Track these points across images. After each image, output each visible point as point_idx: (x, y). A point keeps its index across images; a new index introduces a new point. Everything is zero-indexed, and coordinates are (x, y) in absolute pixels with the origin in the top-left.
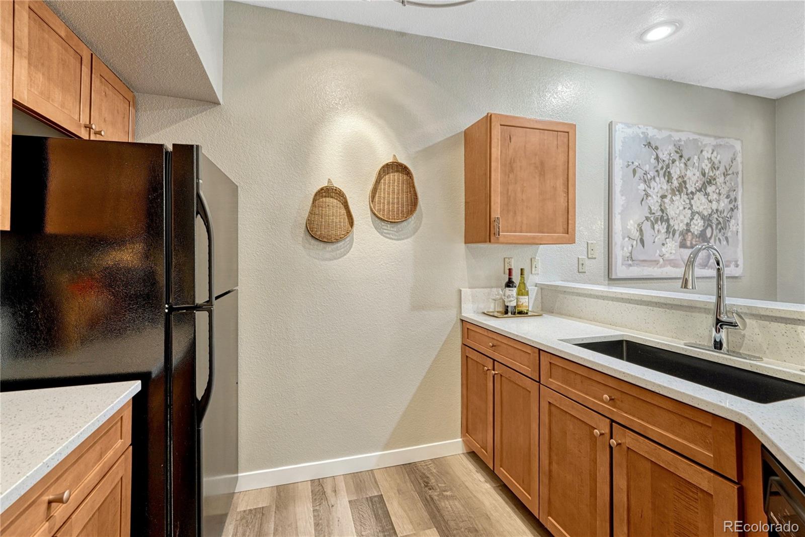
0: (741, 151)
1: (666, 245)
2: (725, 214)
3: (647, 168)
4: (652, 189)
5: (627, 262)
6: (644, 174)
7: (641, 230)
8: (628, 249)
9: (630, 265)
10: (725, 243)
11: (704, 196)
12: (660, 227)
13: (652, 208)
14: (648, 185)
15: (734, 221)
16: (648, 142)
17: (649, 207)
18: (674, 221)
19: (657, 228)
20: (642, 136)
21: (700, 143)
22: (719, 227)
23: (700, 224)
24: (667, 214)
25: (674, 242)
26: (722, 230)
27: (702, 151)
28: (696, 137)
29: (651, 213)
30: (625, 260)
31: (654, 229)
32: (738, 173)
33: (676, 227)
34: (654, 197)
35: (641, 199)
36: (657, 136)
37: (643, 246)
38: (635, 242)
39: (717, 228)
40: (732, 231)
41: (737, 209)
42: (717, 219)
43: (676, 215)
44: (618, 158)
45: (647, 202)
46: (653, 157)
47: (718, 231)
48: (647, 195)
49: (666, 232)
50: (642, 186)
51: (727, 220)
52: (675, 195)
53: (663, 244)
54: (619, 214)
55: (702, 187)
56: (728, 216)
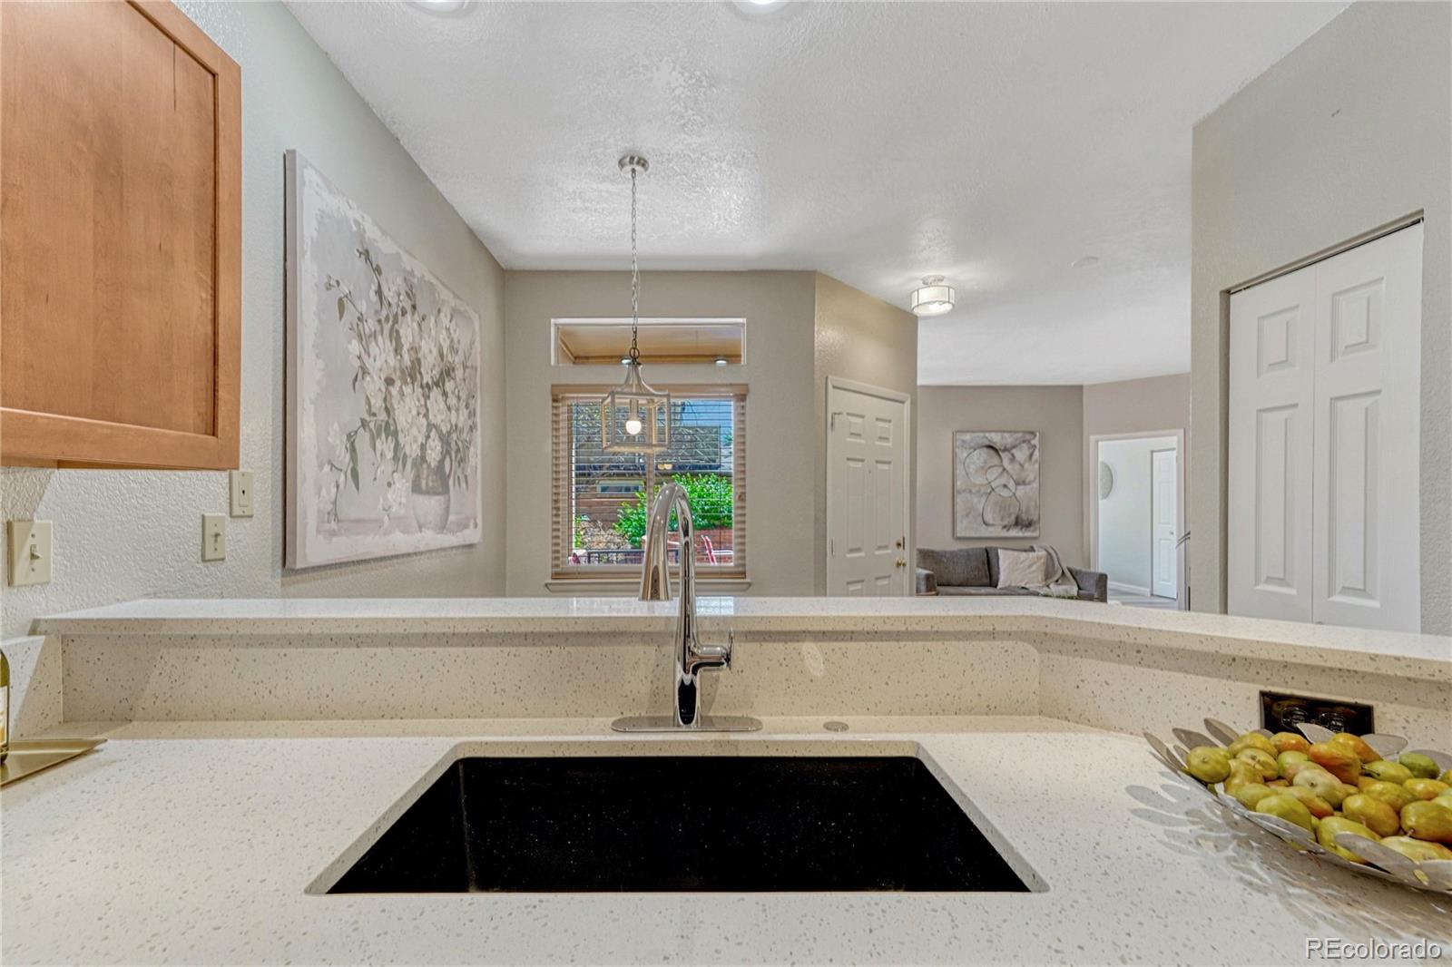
0: (479, 334)
1: (393, 486)
2: (464, 435)
3: (363, 307)
4: (371, 359)
5: (327, 526)
6: (359, 319)
7: (353, 449)
8: (328, 492)
9: (333, 533)
10: (464, 486)
11: (442, 395)
12: (385, 447)
13: (372, 401)
14: (365, 346)
15: (473, 448)
16: (365, 248)
17: (367, 397)
18: (405, 436)
19: (380, 447)
20: (355, 229)
21: (436, 294)
22: (459, 456)
23: (437, 448)
24: (394, 420)
25: (404, 481)
26: (461, 463)
27: (439, 311)
29: (370, 411)
30: (323, 522)
31: (375, 449)
32: (477, 368)
33: (407, 450)
34: (376, 378)
35: (354, 375)
36: (379, 245)
37: (358, 488)
38: (342, 477)
39: (456, 458)
40: (471, 467)
41: (476, 430)
42: (456, 442)
43: (408, 426)
45: (363, 386)
46: (372, 286)
47: (457, 463)
48: (364, 371)
49: (394, 458)
50: (355, 347)
51: (466, 446)
52: (406, 383)
53: (389, 484)
54: (312, 402)
55: (439, 378)
56: (467, 439)
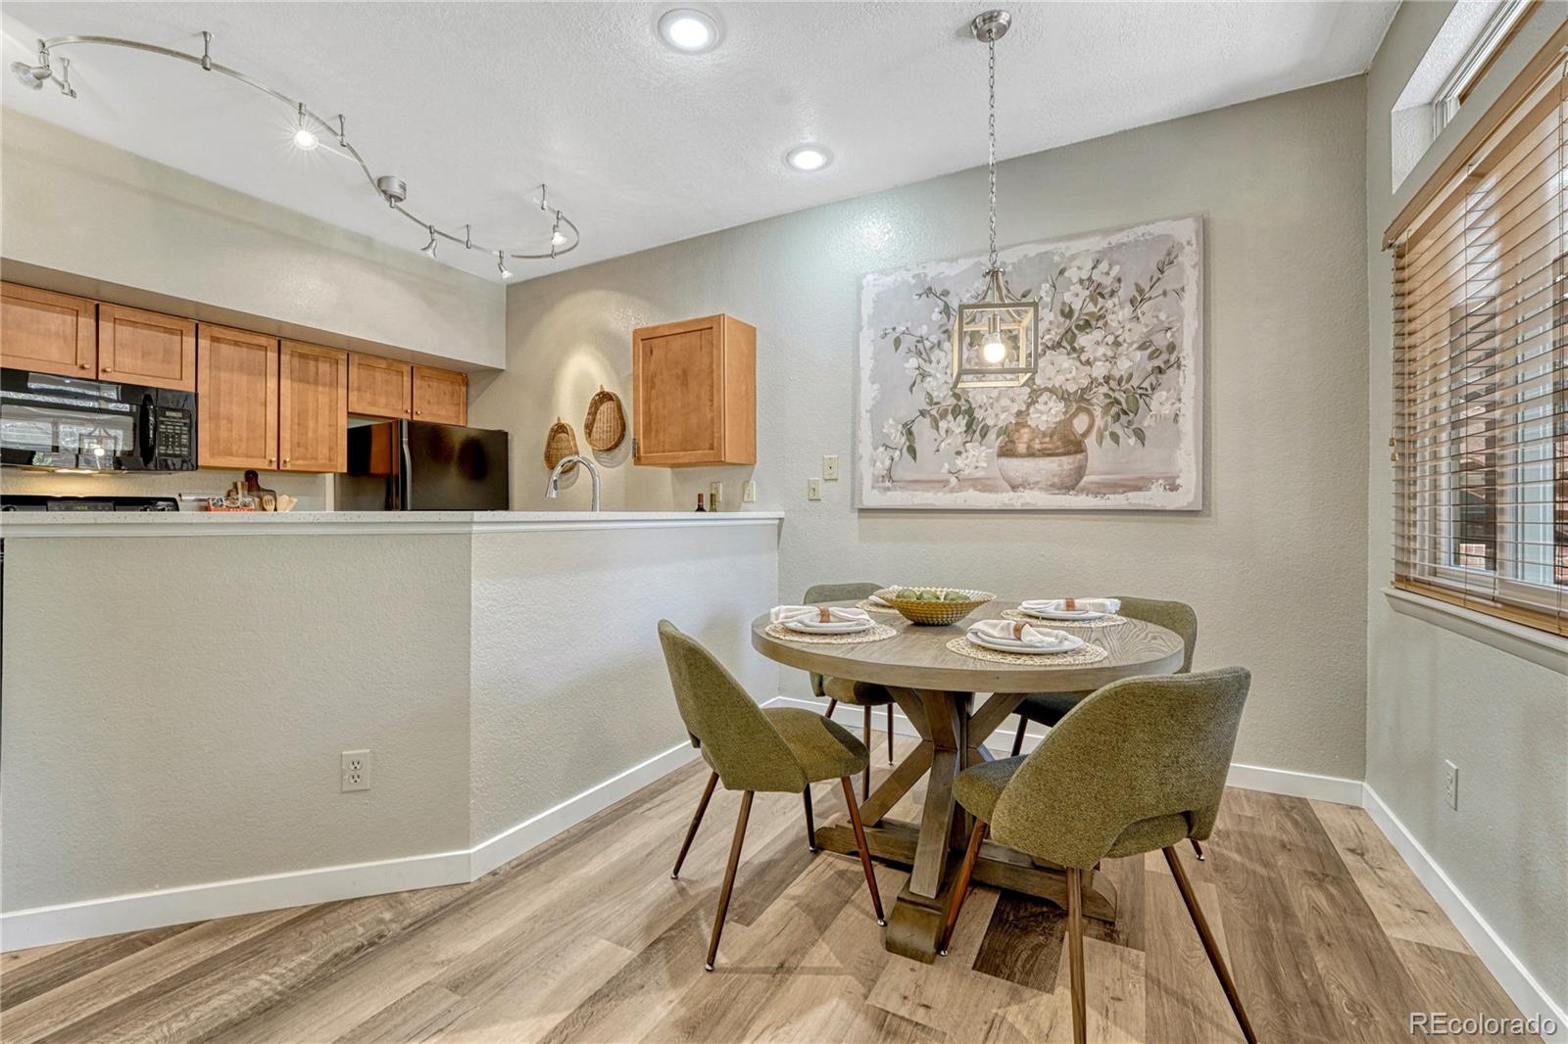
0: (1194, 242)
1: (964, 455)
2: (1135, 382)
3: (924, 330)
4: (934, 364)
5: (882, 485)
6: (918, 342)
7: (910, 433)
8: (883, 463)
9: (888, 489)
10: (1132, 441)
11: (1068, 354)
12: (952, 425)
13: (935, 394)
14: (927, 358)
15: (1164, 393)
16: (926, 288)
17: (928, 393)
18: (986, 410)
19: (946, 426)
20: (913, 282)
21: (1056, 258)
22: (1115, 409)
23: (1053, 412)
24: (967, 401)
25: (984, 448)
26: (1122, 416)
27: (1062, 272)
28: (1044, 248)
29: (931, 403)
30: (878, 481)
31: (937, 429)
32: (1183, 289)
33: (990, 422)
34: (938, 375)
35: (911, 383)
36: (946, 274)
37: (915, 458)
38: (898, 452)
39: (1106, 412)
40: (1159, 418)
41: (1179, 367)
42: (1107, 396)
43: (991, 400)
44: (865, 328)
45: (923, 387)
46: (937, 310)
47: (1109, 419)
48: (924, 376)
49: (965, 432)
50: (913, 362)
51: (1141, 395)
53: (959, 453)
54: (867, 411)
55: (1062, 339)
56: (1146, 384)
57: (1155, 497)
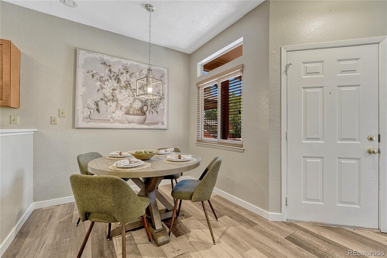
0: (167, 74)
1: (115, 113)
2: (156, 101)
3: (103, 75)
4: (106, 85)
5: (87, 120)
6: (100, 77)
7: (97, 105)
8: (87, 113)
9: (89, 122)
10: (156, 113)
11: (143, 91)
12: (112, 104)
13: (106, 94)
14: (104, 83)
15: (162, 104)
16: (104, 62)
17: (104, 93)
18: (122, 101)
19: (110, 104)
20: (99, 59)
21: (140, 67)
22: (152, 106)
23: (139, 104)
24: (116, 98)
25: (121, 112)
26: (154, 108)
27: (141, 71)
28: (137, 63)
29: (105, 96)
30: (85, 119)
31: (107, 104)
32: (165, 83)
33: (123, 105)
34: (107, 89)
35: (98, 89)
36: (110, 60)
37: (99, 112)
38: (93, 110)
39: (150, 107)
40: (160, 109)
41: (164, 99)
42: (151, 103)
43: (123, 99)
44: (80, 68)
45: (102, 91)
46: (107, 70)
47: (151, 108)
48: (102, 88)
49: (116, 107)
50: (99, 83)
51: (157, 104)
52: (123, 89)
53: (113, 112)
54: (81, 95)
55: (141, 87)
56: (158, 102)
57: (160, 126)
